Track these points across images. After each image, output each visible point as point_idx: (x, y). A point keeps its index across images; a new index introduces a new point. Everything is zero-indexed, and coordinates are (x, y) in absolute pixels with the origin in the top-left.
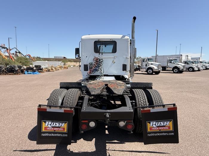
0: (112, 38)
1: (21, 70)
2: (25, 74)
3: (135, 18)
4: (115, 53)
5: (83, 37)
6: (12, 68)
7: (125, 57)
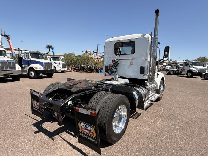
0: (131, 38)
1: (97, 70)
2: (98, 73)
3: (157, 12)
4: (134, 54)
5: (107, 41)
6: (91, 68)
7: (143, 58)
